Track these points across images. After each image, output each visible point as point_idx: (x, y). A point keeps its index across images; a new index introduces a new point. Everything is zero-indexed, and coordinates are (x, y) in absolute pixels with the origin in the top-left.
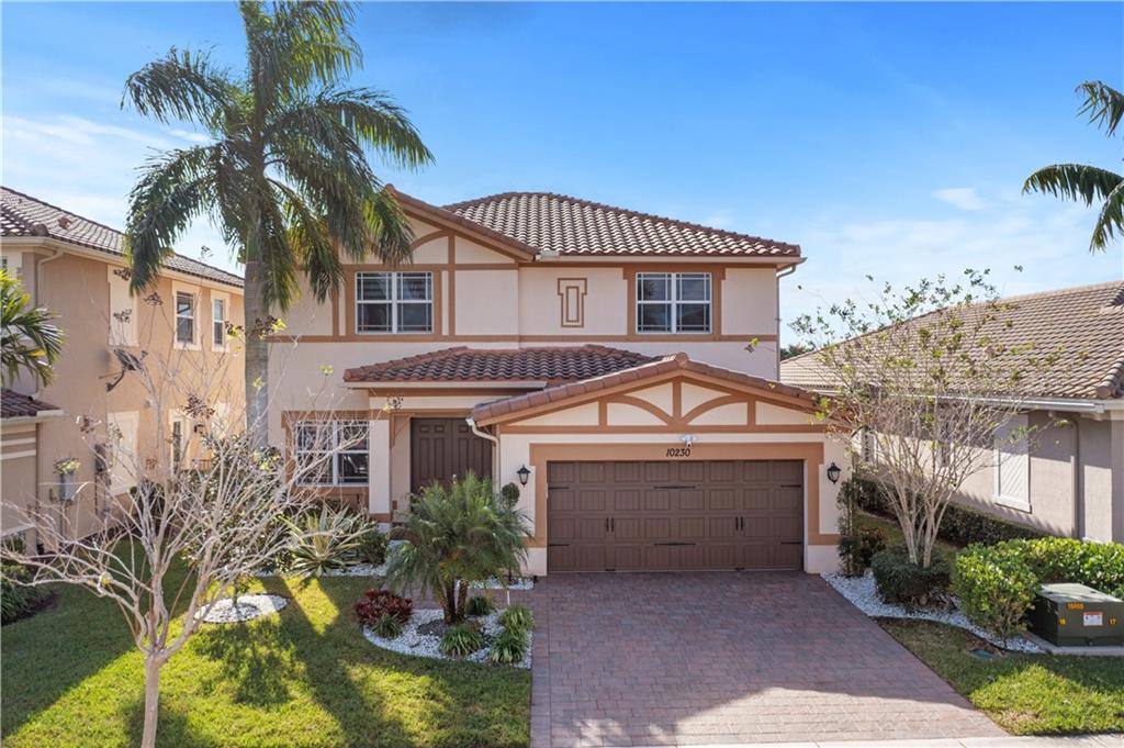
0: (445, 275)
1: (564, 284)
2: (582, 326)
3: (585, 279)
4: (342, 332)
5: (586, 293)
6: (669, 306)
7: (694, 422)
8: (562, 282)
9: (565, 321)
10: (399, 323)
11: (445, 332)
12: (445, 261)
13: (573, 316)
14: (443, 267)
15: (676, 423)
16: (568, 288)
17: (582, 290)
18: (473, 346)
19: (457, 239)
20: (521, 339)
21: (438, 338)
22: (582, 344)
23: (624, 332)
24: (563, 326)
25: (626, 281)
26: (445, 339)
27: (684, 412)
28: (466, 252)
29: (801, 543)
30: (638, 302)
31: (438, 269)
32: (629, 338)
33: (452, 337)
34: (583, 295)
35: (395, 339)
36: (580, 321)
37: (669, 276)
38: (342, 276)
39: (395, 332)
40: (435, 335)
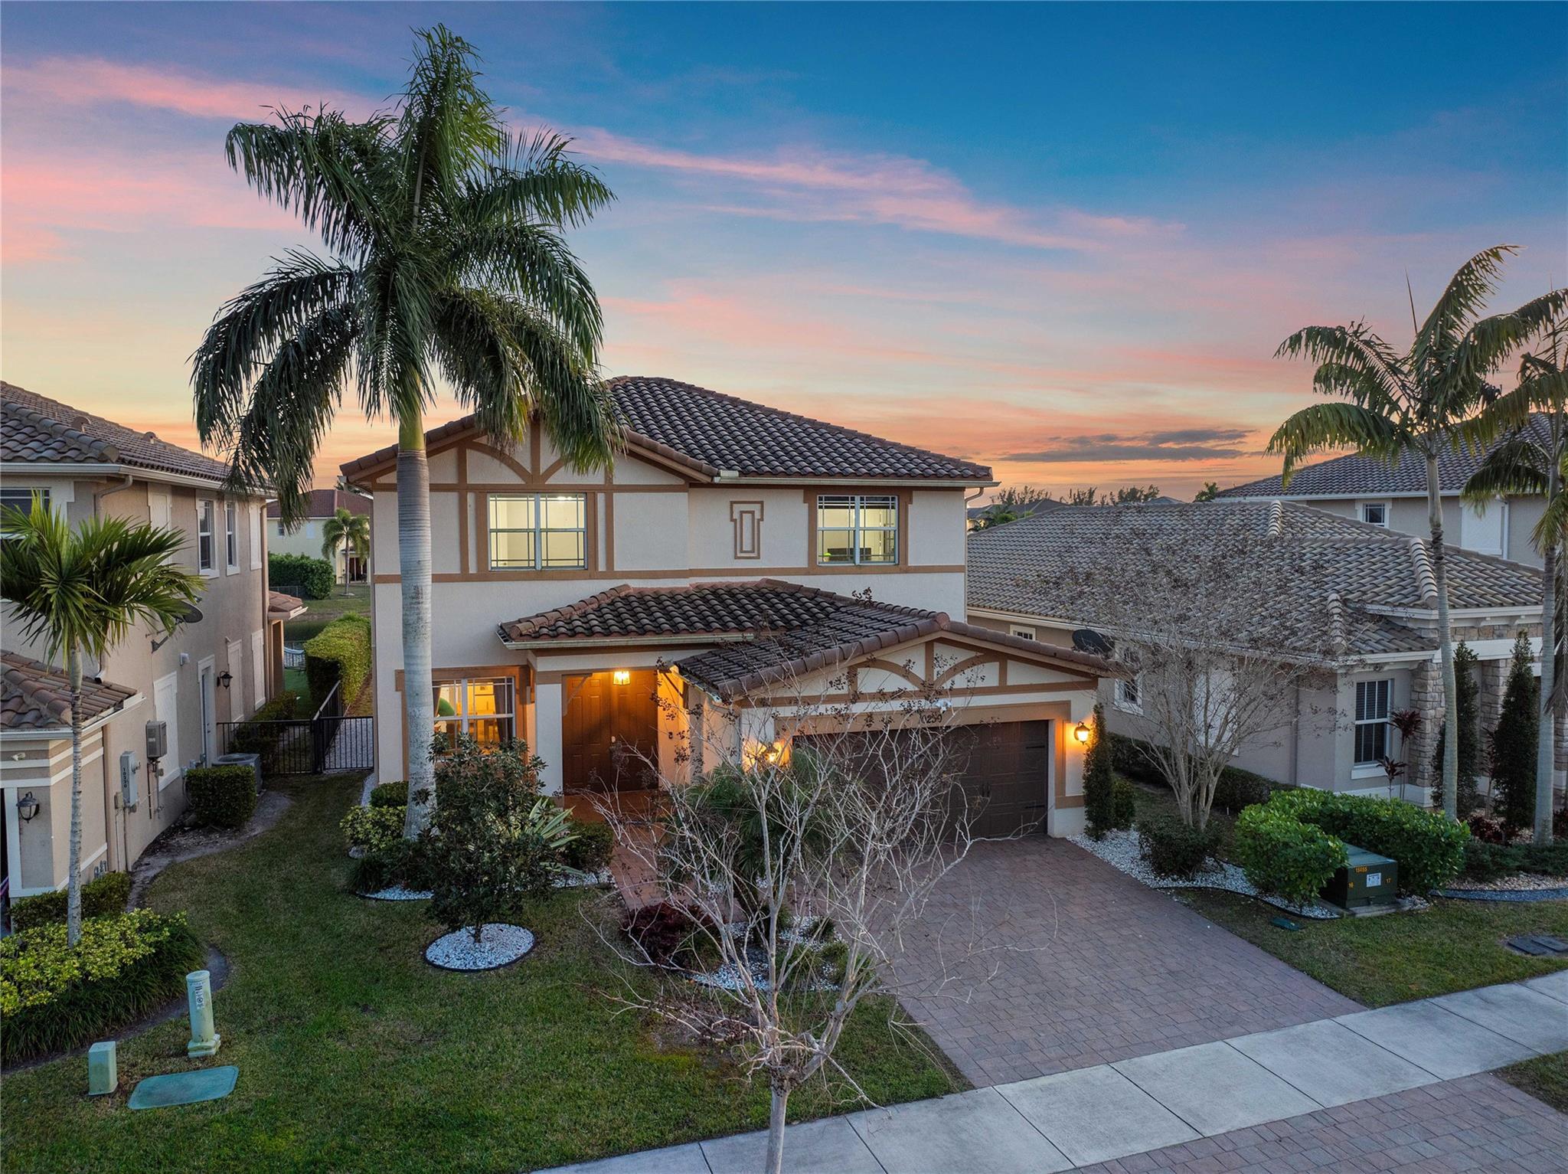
0: (601, 498)
1: (737, 508)
2: (758, 557)
3: (761, 503)
4: (472, 569)
5: (762, 519)
7: (948, 685)
8: (735, 506)
9: (738, 552)
11: (602, 567)
13: (747, 546)
14: (598, 488)
15: (929, 690)
16: (742, 513)
17: (757, 516)
18: (635, 584)
20: (692, 573)
21: (594, 574)
22: (758, 579)
23: (805, 563)
24: (736, 557)
25: (806, 505)
26: (604, 576)
27: (937, 674)
28: (626, 471)
29: (1043, 807)
31: (592, 491)
32: (811, 571)
33: (610, 574)
34: (759, 520)
35: (540, 576)
36: (756, 551)
37: (853, 499)
38: (471, 498)
39: (539, 568)
40: (588, 569)
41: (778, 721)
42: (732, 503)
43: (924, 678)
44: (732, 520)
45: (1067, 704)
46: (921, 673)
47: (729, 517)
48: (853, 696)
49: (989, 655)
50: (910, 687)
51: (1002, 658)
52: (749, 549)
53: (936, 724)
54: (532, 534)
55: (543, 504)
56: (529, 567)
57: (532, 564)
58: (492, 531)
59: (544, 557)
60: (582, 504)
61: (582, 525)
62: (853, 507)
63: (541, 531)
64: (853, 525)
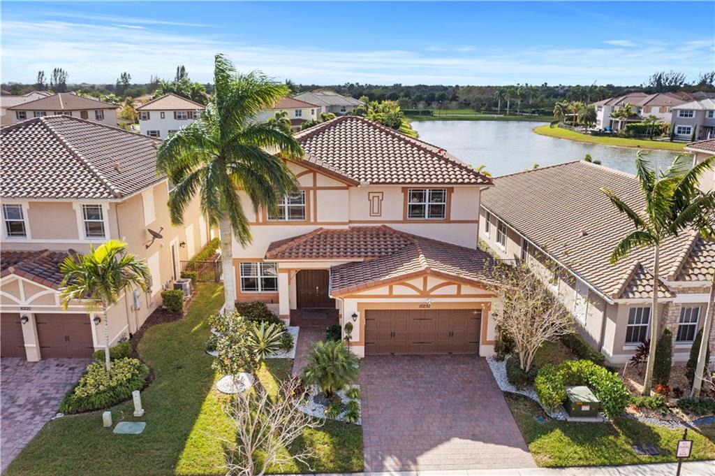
0: (312, 192)
1: (371, 195)
2: (380, 216)
3: (382, 193)
4: (261, 220)
5: (382, 200)
6: (425, 205)
7: (432, 293)
8: (371, 194)
9: (372, 213)
10: (289, 214)
11: (312, 220)
12: (311, 185)
13: (376, 211)
14: (311, 188)
15: (424, 294)
16: (374, 197)
17: (381, 198)
18: (326, 227)
19: (318, 175)
20: (350, 222)
21: (308, 223)
22: (380, 225)
23: (402, 219)
24: (370, 215)
25: (403, 194)
26: (312, 224)
27: (428, 289)
28: (322, 181)
29: (478, 342)
30: (409, 203)
31: (308, 189)
32: (404, 221)
33: (316, 223)
35: (287, 223)
36: (380, 213)
37: (425, 190)
39: (287, 220)
41: (358, 303)
42: (369, 193)
43: (422, 289)
44: (369, 200)
45: (489, 303)
46: (421, 288)
47: (368, 198)
48: (391, 296)
49: (451, 282)
50: (416, 293)
51: (458, 284)
53: (427, 308)
56: (283, 220)
63: (288, 205)
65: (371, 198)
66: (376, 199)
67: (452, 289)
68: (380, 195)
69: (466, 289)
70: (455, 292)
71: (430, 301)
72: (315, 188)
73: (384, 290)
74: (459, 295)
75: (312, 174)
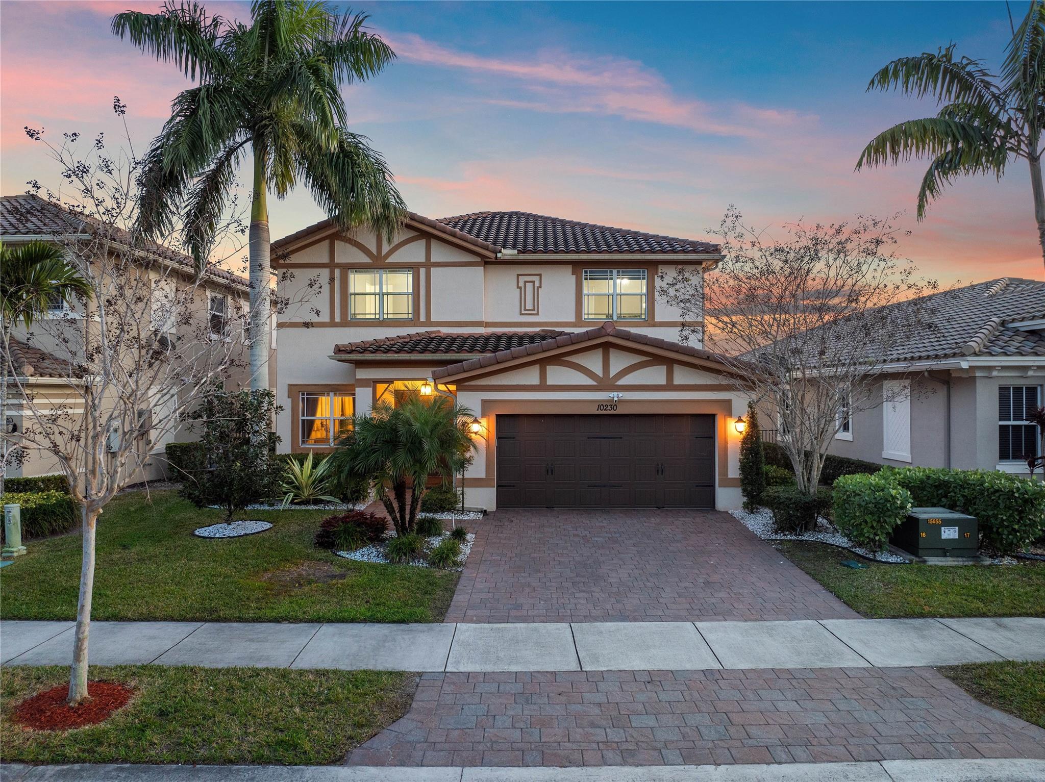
0: (422, 271)
1: (522, 279)
2: (537, 314)
3: (540, 275)
4: (337, 319)
5: (540, 287)
7: (620, 382)
8: (521, 277)
9: (522, 309)
11: (423, 319)
12: (422, 259)
13: (529, 306)
14: (421, 264)
17: (537, 284)
18: (445, 331)
20: (488, 325)
21: (417, 323)
22: (537, 329)
23: (572, 319)
24: (521, 313)
25: (574, 276)
26: (423, 325)
27: (612, 373)
28: (441, 252)
29: (713, 486)
30: (584, 293)
31: (417, 266)
32: (577, 324)
33: (429, 323)
35: (381, 325)
36: (535, 310)
37: (611, 272)
38: (337, 272)
39: (381, 319)
40: (414, 321)
41: (485, 402)
42: (518, 275)
43: (601, 376)
44: (518, 287)
45: (729, 402)
46: (599, 371)
47: (516, 284)
48: (543, 387)
49: (657, 360)
50: (590, 382)
51: (670, 363)
52: (531, 308)
53: (612, 412)
54: (377, 296)
55: (384, 276)
56: (375, 318)
57: (377, 316)
58: (351, 294)
59: (385, 312)
60: (410, 277)
61: (410, 290)
62: (611, 279)
63: (383, 294)
64: (611, 291)
65: (521, 284)
66: (529, 286)
67: (656, 375)
68: (536, 279)
69: (682, 377)
70: (662, 381)
71: (615, 395)
72: (429, 265)
73: (531, 376)
74: (670, 386)
75: (422, 243)
